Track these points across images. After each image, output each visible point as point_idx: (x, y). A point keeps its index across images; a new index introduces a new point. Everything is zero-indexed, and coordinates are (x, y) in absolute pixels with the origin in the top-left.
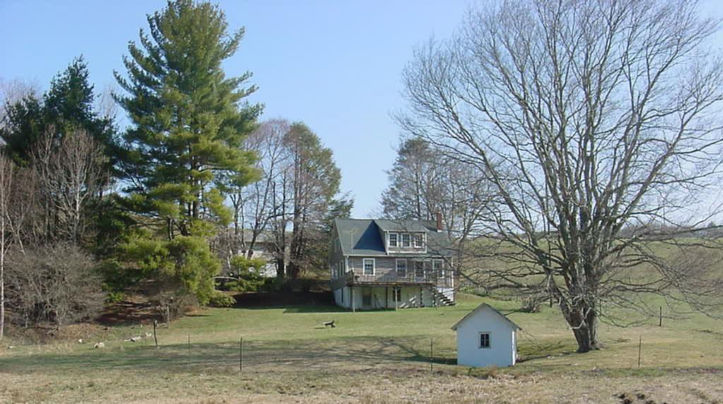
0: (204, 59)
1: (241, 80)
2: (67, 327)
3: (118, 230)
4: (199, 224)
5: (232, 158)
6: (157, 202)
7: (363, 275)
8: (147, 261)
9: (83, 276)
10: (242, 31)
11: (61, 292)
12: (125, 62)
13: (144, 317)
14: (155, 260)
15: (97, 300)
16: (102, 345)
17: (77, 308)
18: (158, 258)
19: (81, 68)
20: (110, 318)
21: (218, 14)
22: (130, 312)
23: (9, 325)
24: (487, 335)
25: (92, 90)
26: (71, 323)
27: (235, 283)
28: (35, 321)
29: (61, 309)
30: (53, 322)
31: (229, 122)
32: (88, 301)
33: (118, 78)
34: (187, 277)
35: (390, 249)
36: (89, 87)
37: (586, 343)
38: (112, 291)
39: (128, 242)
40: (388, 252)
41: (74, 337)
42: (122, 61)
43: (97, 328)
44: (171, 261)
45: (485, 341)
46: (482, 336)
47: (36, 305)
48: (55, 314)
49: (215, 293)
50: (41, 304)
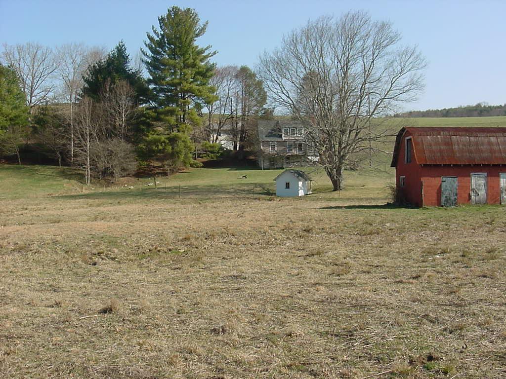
0: (186, 41)
1: (206, 49)
2: (120, 179)
3: (143, 130)
4: (183, 126)
5: (200, 92)
6: (162, 116)
7: (269, 150)
8: (157, 146)
9: (127, 154)
10: (207, 23)
11: (116, 162)
12: (145, 44)
13: (158, 173)
14: (161, 145)
15: (133, 166)
16: (132, 187)
17: (124, 170)
18: (163, 144)
19: (123, 46)
20: (141, 174)
21: (195, 15)
22: (151, 171)
23: (93, 179)
24: (289, 184)
25: (129, 57)
26: (121, 177)
27: (205, 155)
28: (104, 176)
29: (117, 170)
30: (113, 177)
31: (198, 73)
32: (130, 166)
33: (142, 52)
34: (177, 153)
35: (284, 137)
36: (127, 55)
37: (336, 187)
38: (141, 161)
39: (148, 137)
40: (283, 138)
41: (123, 184)
42: (144, 44)
43: (133, 179)
44: (169, 145)
45: (288, 186)
46: (287, 184)
47: (105, 168)
48: (113, 173)
49: (192, 161)
50: (108, 168)
